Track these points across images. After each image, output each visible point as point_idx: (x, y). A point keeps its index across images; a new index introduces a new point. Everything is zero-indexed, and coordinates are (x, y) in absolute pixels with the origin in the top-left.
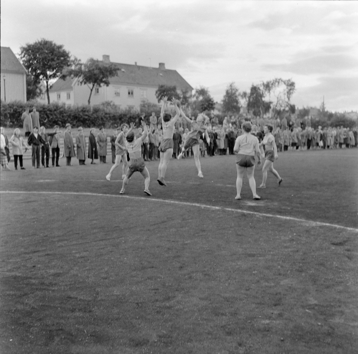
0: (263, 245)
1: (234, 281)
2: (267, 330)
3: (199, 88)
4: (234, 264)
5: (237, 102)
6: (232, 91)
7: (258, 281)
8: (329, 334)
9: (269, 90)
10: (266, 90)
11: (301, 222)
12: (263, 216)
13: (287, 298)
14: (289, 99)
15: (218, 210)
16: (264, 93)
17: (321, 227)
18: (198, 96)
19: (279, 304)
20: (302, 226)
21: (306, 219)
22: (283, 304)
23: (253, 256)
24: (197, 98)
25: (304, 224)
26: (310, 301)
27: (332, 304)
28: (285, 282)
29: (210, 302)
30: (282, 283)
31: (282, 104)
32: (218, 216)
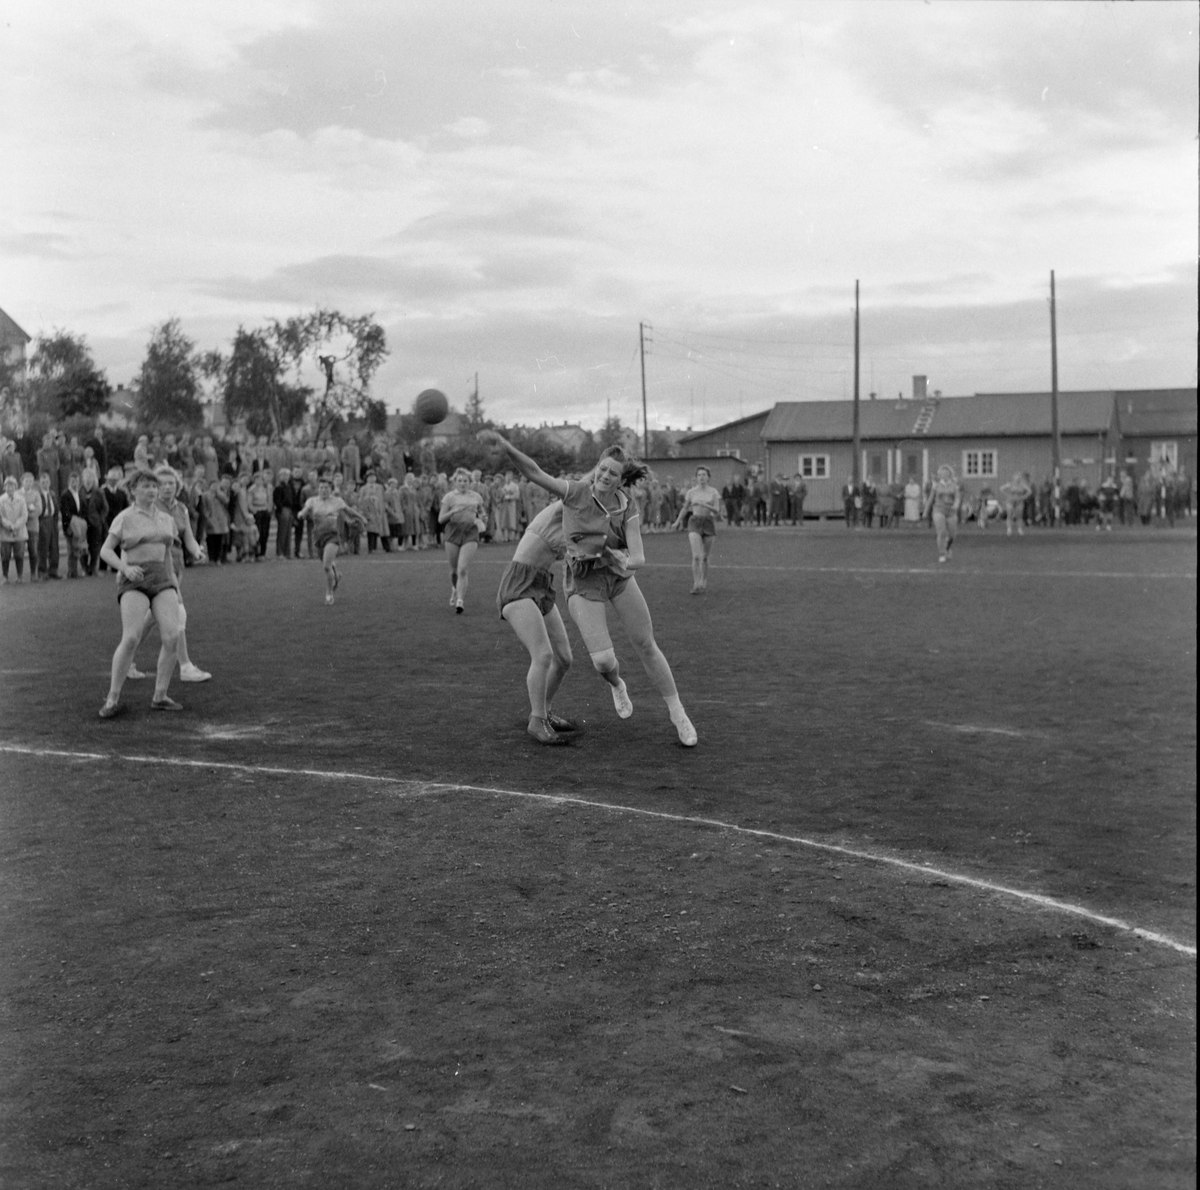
0: (245, 876)
1: (129, 1013)
2: (228, 1176)
3: (51, 334)
4: (133, 952)
5: (190, 387)
6: (170, 349)
7: (216, 1005)
8: (439, 1158)
9: (298, 351)
10: (286, 349)
11: (383, 785)
12: (254, 775)
13: (310, 1051)
14: (365, 383)
15: (99, 765)
16: (279, 357)
17: (444, 798)
18: (49, 362)
19: (281, 1078)
20: (383, 799)
21: (400, 776)
22: (293, 1076)
23: (208, 915)
24: (44, 370)
25: (390, 792)
26: (385, 1050)
27: (457, 1052)
28: (308, 996)
29: (27, 1103)
30: (297, 1002)
31: (343, 397)
32: (97, 787)
